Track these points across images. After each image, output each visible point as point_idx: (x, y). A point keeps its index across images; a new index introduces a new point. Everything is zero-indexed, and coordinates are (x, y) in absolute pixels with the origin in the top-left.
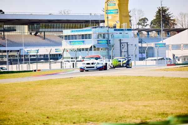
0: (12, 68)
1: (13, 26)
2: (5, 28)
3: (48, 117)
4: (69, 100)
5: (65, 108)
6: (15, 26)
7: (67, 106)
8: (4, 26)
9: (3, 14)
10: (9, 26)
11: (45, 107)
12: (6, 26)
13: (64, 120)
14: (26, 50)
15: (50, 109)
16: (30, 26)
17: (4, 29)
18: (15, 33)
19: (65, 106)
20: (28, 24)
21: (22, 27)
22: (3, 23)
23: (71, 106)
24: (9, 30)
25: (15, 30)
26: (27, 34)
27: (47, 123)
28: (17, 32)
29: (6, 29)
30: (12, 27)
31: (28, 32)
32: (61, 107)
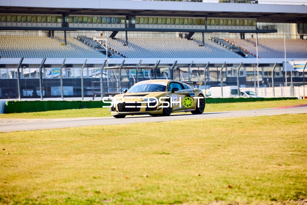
0: (266, 93)
1: (272, 24)
2: (258, 27)
3: (230, 187)
4: (291, 154)
5: (275, 169)
6: (275, 24)
7: (280, 165)
8: (258, 24)
9: (256, 4)
10: (265, 24)
11: (239, 165)
12: (260, 25)
13: (258, 193)
14: (292, 63)
15: (246, 170)
16: (301, 25)
17: (257, 29)
18: (275, 36)
19: (276, 166)
20: (298, 21)
21: (288, 27)
22: (256, 19)
23: (289, 165)
24: (265, 30)
25: (275, 31)
26: (295, 37)
27: (224, 197)
28: (278, 33)
29: (261, 28)
30: (270, 26)
31: (298, 34)
32: (269, 166)
